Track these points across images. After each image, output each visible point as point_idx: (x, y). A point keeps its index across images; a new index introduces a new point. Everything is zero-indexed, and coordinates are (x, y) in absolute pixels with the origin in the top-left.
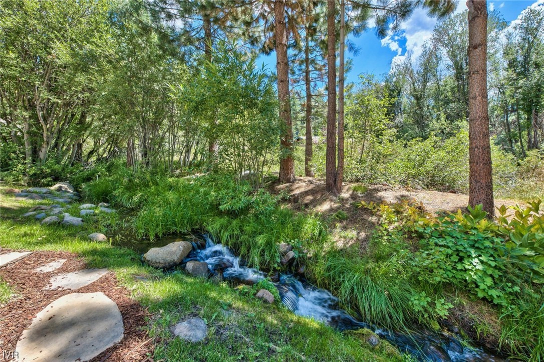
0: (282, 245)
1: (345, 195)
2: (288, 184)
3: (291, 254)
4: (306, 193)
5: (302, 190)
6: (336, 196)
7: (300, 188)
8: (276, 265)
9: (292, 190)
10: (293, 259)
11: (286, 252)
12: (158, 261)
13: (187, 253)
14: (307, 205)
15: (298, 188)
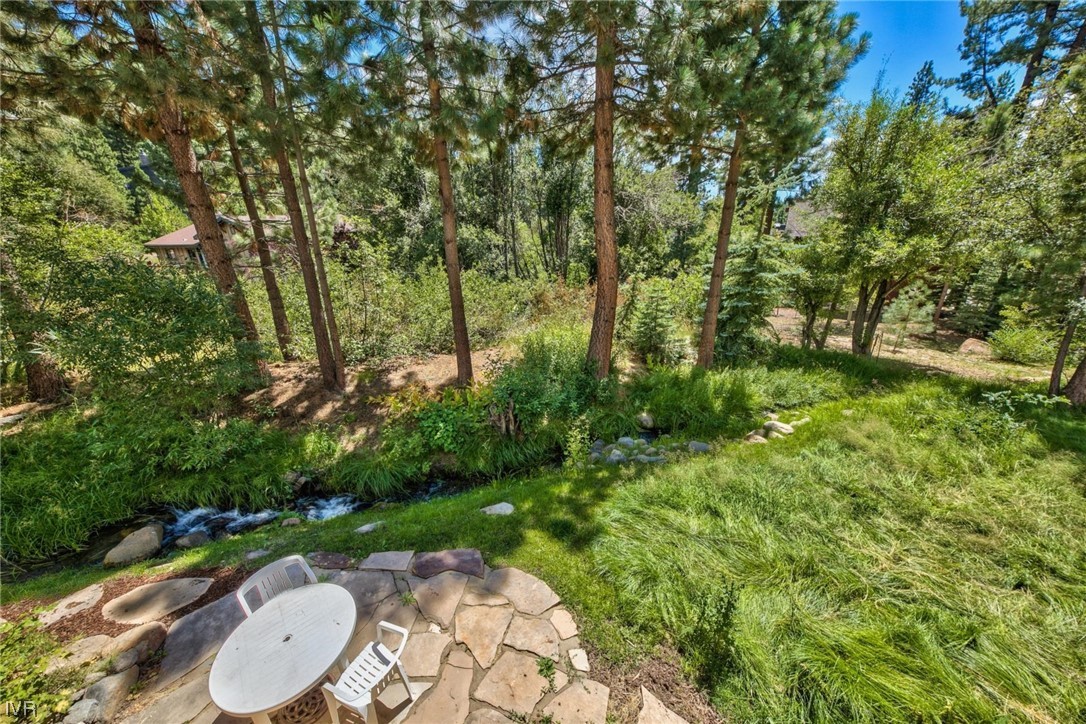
0: (290, 476)
1: (350, 389)
2: (262, 391)
3: (303, 480)
4: (298, 399)
5: (289, 394)
6: (339, 394)
7: (284, 393)
8: (288, 497)
9: (273, 400)
10: (306, 483)
11: (296, 481)
12: (134, 557)
13: (161, 534)
14: (303, 416)
15: (283, 393)
